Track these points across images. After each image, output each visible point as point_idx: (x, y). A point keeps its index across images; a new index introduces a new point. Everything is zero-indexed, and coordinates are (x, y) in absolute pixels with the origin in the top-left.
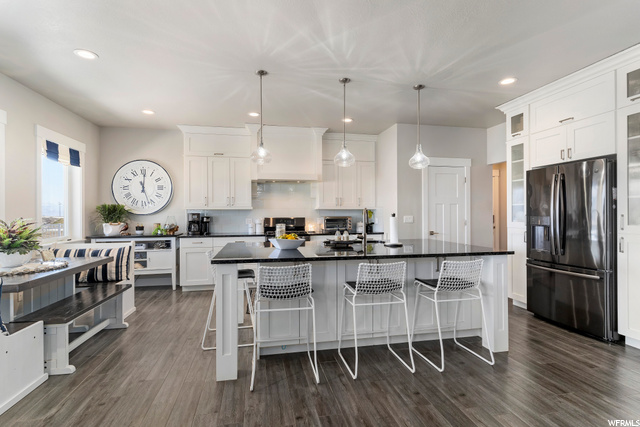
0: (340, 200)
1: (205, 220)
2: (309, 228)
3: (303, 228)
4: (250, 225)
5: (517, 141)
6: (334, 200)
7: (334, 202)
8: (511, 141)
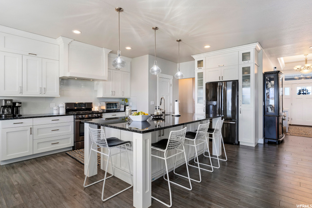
0: (113, 92)
1: (17, 105)
2: (95, 108)
3: (90, 109)
4: (55, 108)
5: (200, 71)
6: (111, 92)
7: (111, 93)
8: (197, 70)
